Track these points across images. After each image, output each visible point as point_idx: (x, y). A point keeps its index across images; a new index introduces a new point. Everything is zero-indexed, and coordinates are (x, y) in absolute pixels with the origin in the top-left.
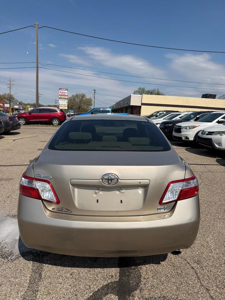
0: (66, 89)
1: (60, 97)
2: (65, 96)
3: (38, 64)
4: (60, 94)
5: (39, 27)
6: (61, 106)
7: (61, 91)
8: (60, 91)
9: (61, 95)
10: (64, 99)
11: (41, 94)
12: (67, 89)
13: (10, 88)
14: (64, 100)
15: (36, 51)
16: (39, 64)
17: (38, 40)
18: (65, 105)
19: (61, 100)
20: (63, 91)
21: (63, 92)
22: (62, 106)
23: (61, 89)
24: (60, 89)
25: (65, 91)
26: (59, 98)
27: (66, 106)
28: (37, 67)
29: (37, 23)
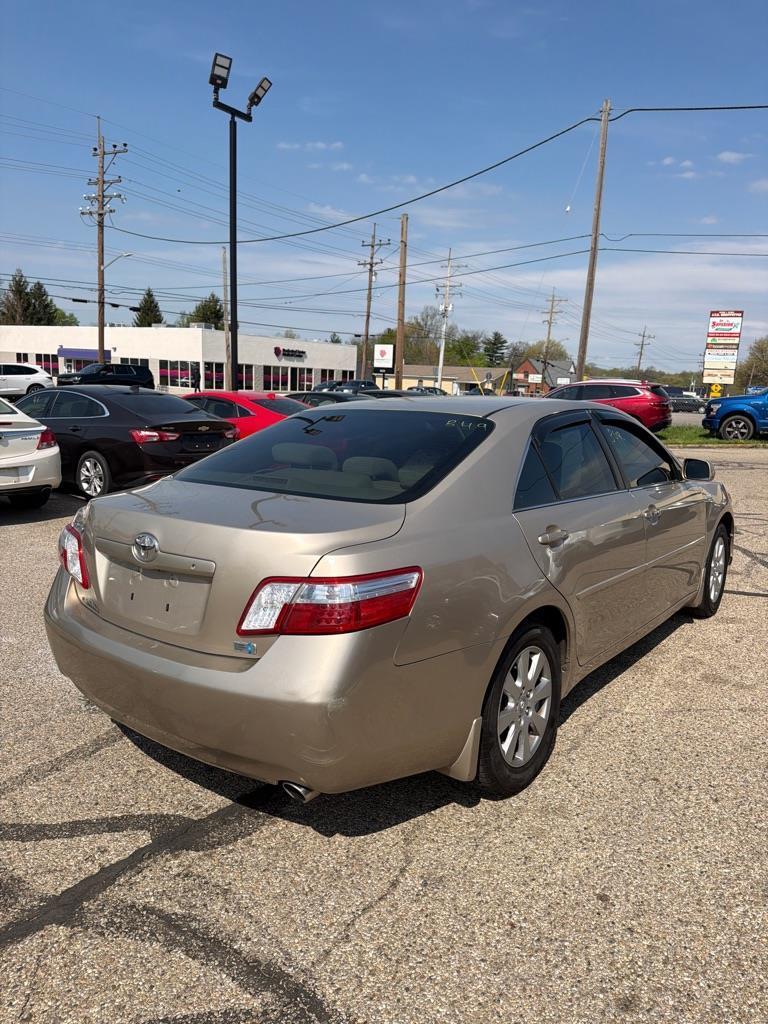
0: (736, 312)
1: (710, 340)
2: (731, 335)
3: (596, 238)
4: (711, 330)
5: (610, 118)
6: (709, 375)
7: (717, 320)
8: (712, 320)
9: (715, 335)
10: (727, 346)
11: (649, 337)
12: (742, 312)
13: (550, 323)
14: (725, 351)
15: (594, 199)
16: (601, 239)
17: (606, 161)
18: (726, 369)
19: (714, 351)
20: (725, 320)
21: (725, 325)
22: (715, 372)
23: (717, 312)
24: (712, 312)
25: (731, 320)
26: (708, 344)
27: (728, 372)
28: (594, 251)
29: (609, 105)
